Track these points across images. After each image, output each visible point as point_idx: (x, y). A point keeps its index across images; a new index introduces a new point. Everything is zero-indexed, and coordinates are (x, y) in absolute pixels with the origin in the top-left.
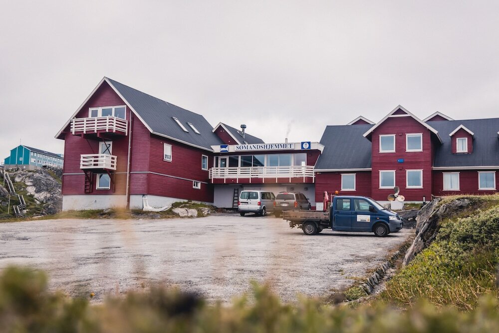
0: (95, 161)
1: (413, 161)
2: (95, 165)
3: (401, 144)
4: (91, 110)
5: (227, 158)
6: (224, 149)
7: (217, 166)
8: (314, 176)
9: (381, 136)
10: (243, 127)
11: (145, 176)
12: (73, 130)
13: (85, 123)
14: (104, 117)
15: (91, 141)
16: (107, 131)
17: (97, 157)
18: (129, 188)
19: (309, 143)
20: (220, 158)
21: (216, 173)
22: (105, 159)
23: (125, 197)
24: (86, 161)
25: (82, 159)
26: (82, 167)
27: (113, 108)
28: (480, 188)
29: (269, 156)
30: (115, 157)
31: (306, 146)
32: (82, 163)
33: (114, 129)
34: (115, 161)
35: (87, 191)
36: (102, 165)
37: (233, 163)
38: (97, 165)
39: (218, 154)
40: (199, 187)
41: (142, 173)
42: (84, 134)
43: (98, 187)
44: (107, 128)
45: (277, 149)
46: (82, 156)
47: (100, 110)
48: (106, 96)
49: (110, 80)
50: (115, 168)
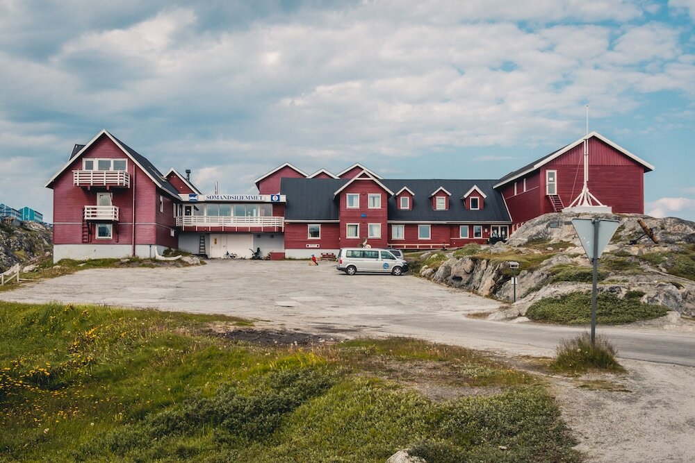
0: (92, 212)
1: (374, 216)
2: (92, 216)
3: (364, 201)
5: (192, 206)
6: (193, 198)
8: (283, 226)
9: (347, 194)
11: (151, 227)
12: (77, 182)
13: (92, 175)
14: (115, 171)
16: (118, 184)
17: (96, 209)
18: (135, 238)
20: (184, 206)
22: (106, 210)
23: (130, 247)
25: (86, 210)
26: (86, 218)
27: (112, 161)
28: (419, 238)
29: (235, 205)
31: (275, 199)
32: (86, 214)
33: (124, 183)
34: (117, 211)
35: (85, 241)
36: (100, 216)
38: (95, 216)
39: (182, 202)
40: (173, 234)
41: (147, 224)
42: (91, 187)
43: (97, 236)
44: (118, 182)
45: (248, 200)
46: (86, 207)
47: (96, 161)
48: (104, 147)
50: (117, 219)
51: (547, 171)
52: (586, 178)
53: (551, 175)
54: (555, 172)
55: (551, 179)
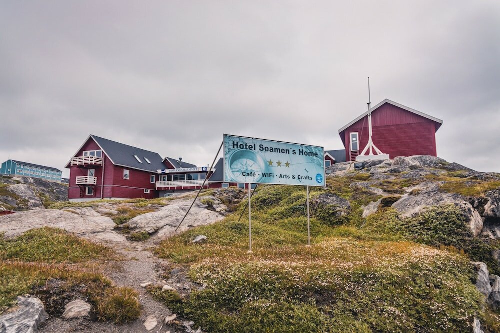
0: (85, 180)
4: (84, 152)
5: (166, 176)
6: (163, 171)
7: (161, 181)
8: (208, 185)
10: (180, 159)
11: (111, 187)
12: (72, 164)
13: (78, 159)
15: (82, 169)
16: (89, 164)
17: (87, 178)
18: (103, 194)
19: (206, 167)
20: (162, 176)
21: (160, 184)
24: (80, 180)
25: (77, 179)
26: (77, 183)
27: (95, 151)
30: (96, 178)
31: (204, 169)
32: (77, 181)
33: (93, 162)
34: (96, 179)
35: (81, 196)
36: (89, 182)
37: (169, 179)
38: (86, 182)
39: (160, 174)
40: (149, 192)
41: (109, 186)
42: (78, 166)
43: (87, 194)
44: (89, 162)
45: (190, 171)
46: (77, 177)
47: (88, 152)
48: (91, 145)
49: (94, 136)
50: (96, 184)
51: (351, 134)
52: (371, 133)
53: (354, 136)
54: (357, 133)
55: (354, 139)
